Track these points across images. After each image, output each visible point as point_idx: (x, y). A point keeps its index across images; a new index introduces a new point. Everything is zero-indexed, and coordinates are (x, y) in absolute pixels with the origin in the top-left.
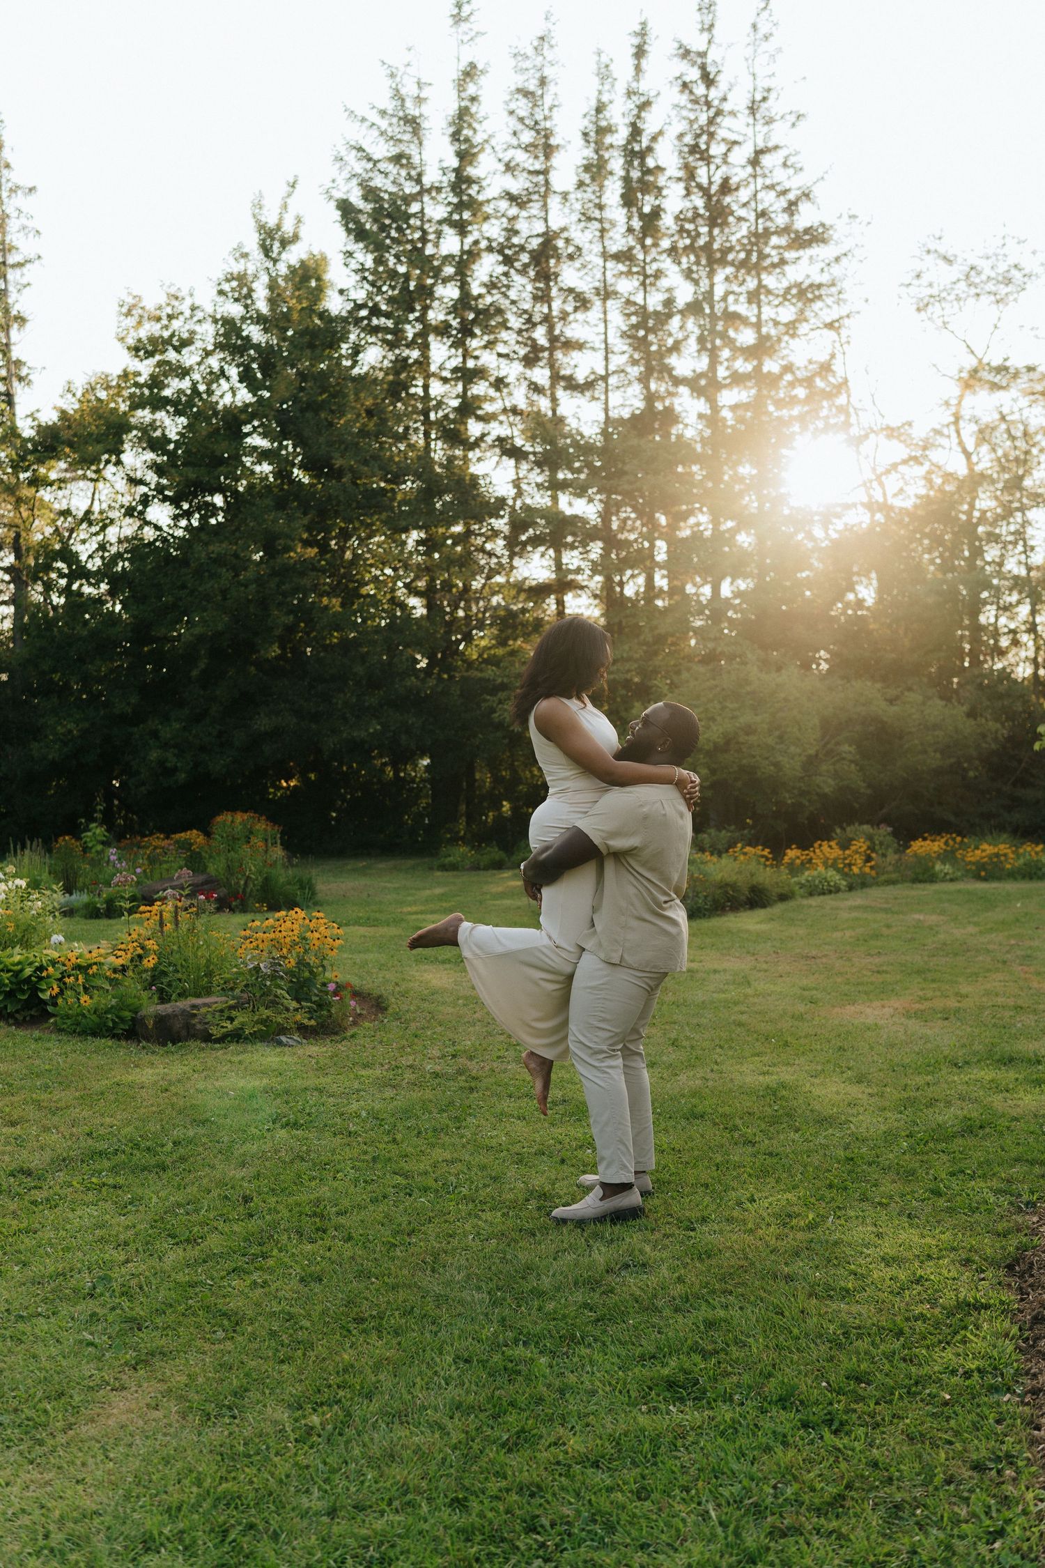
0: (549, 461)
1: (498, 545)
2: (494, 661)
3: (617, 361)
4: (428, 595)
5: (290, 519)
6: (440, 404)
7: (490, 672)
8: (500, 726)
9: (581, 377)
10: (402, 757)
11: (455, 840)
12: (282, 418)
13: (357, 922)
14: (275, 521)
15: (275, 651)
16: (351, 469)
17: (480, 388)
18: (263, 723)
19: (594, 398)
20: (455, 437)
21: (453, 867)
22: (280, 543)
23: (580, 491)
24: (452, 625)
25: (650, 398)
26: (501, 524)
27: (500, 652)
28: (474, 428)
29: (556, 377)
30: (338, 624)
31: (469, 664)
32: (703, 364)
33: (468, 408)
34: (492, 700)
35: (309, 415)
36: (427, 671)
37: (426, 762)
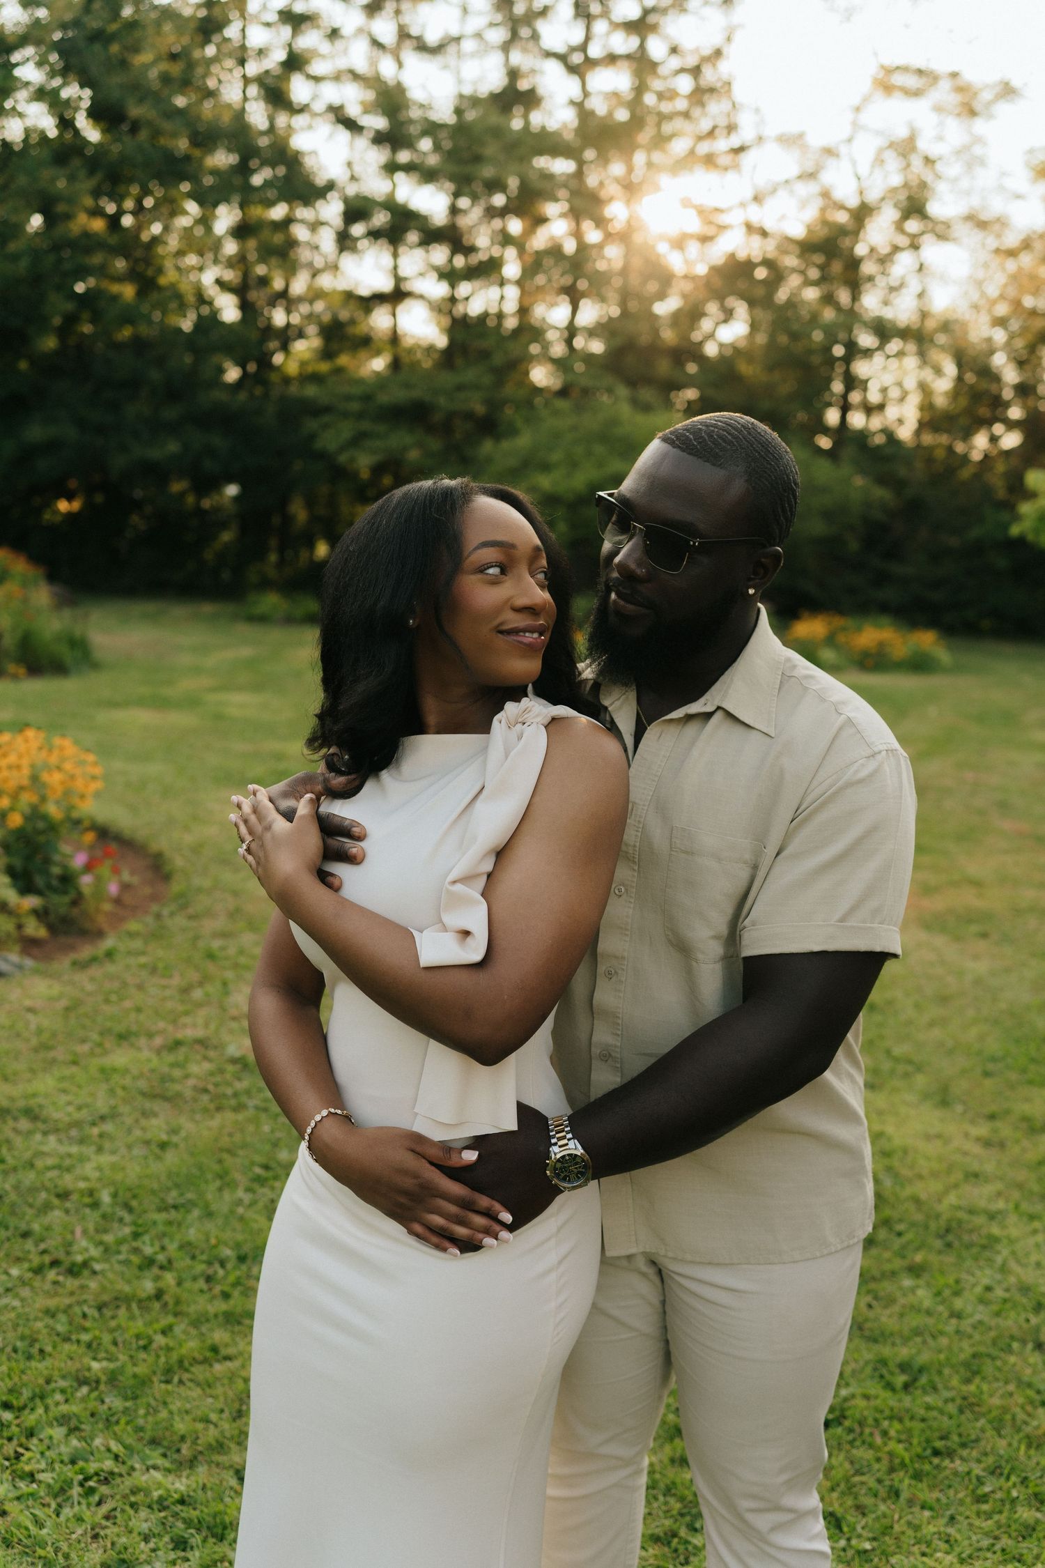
0: (392, 138)
1: (327, 240)
2: (316, 378)
3: (476, 22)
4: (241, 290)
5: (72, 178)
6: (261, 52)
7: (311, 391)
8: (323, 456)
9: (432, 38)
10: (208, 484)
11: (265, 585)
12: (62, 48)
13: (141, 702)
14: (53, 180)
15: (50, 343)
16: (149, 123)
17: (309, 40)
18: (35, 432)
19: (446, 67)
20: (276, 96)
21: (262, 619)
22: (61, 208)
23: (428, 176)
24: (269, 331)
25: (513, 74)
26: (331, 210)
27: (324, 367)
28: (299, 89)
29: (404, 35)
30: (129, 317)
31: (287, 380)
32: (577, 36)
33: (294, 62)
34: (311, 425)
35: (97, 47)
36: (240, 384)
37: (232, 490)
